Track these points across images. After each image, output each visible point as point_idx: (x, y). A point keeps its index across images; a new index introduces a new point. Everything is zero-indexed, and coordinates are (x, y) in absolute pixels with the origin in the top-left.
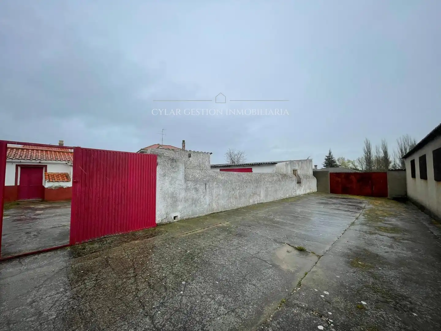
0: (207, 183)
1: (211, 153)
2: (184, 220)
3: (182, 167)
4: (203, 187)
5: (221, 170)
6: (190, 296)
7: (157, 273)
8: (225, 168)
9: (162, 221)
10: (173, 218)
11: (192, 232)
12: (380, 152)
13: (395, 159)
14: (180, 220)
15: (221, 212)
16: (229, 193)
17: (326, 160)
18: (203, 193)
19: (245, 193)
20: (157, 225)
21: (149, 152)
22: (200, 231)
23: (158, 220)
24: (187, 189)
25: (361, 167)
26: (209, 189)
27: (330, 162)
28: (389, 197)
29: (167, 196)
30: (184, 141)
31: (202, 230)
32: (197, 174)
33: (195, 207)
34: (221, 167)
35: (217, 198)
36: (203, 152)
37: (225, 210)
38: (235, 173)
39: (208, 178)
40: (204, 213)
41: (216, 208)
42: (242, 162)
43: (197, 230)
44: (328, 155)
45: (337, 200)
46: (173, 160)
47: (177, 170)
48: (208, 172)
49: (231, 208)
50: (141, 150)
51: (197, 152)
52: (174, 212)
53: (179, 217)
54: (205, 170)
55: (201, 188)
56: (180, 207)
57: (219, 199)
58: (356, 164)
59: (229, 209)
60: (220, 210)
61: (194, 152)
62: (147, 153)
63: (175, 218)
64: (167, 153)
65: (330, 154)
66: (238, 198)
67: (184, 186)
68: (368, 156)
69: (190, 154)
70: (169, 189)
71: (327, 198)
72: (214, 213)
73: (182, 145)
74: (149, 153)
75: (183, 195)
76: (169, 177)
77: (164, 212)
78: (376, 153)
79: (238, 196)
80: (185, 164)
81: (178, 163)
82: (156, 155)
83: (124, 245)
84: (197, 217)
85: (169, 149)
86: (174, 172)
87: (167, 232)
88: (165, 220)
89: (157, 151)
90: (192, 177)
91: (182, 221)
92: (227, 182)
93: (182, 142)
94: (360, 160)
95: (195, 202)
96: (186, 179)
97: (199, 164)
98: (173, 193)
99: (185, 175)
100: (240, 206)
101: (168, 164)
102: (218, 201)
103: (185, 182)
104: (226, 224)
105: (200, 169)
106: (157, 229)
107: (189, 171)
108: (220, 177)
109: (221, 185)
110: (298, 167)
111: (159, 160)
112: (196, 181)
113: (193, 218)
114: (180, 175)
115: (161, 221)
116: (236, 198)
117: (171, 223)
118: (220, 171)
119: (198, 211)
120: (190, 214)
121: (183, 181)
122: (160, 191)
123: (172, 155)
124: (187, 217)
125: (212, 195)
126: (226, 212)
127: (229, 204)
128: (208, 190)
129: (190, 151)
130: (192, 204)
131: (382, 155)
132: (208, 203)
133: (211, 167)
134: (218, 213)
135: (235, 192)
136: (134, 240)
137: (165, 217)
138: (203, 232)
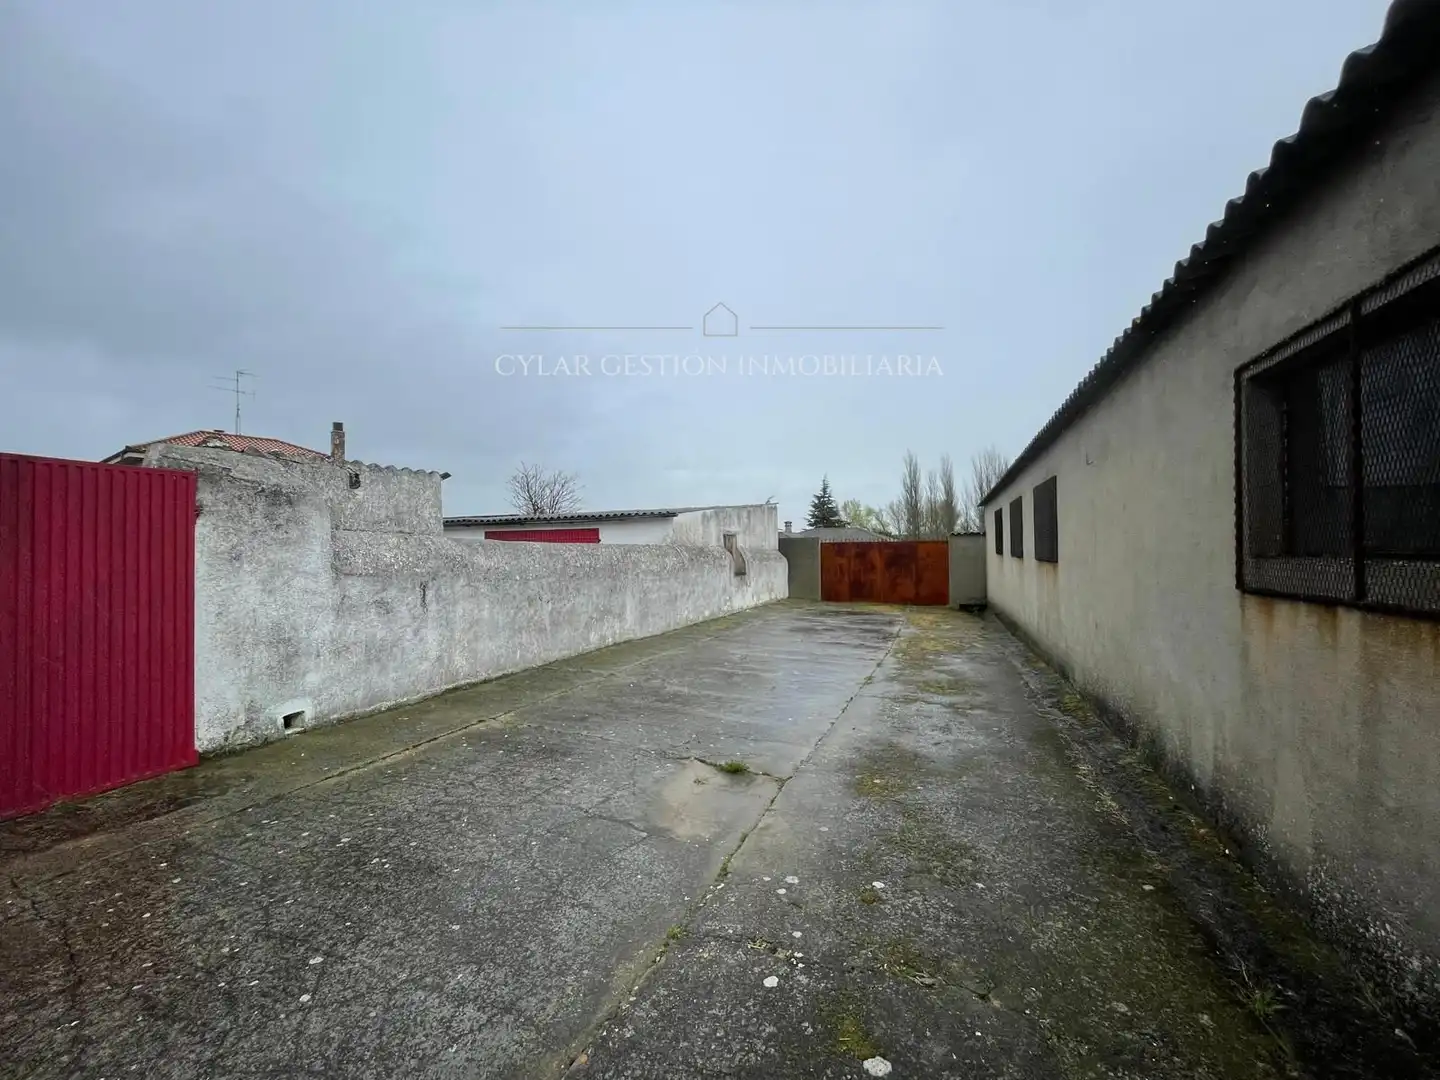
0: (430, 584)
1: (446, 476)
2: (333, 725)
3: (319, 526)
4: (413, 598)
5: (488, 535)
6: (346, 1002)
7: (192, 949)
8: (502, 529)
9: (226, 739)
10: (281, 721)
11: (365, 766)
12: (936, 488)
13: (967, 510)
14: (314, 728)
15: (485, 682)
16: (516, 614)
17: (815, 506)
18: (414, 618)
19: (572, 612)
20: (204, 758)
21: (152, 459)
22: (400, 757)
23: (206, 735)
24: (343, 609)
25: (897, 529)
26: (438, 603)
27: (824, 514)
28: (951, 605)
29: (249, 638)
30: (338, 427)
31: (407, 752)
32: (390, 550)
33: (380, 672)
34: (488, 524)
35: (471, 635)
36: (415, 470)
37: (500, 674)
38: (538, 545)
39: (432, 563)
40: (418, 693)
41: (464, 667)
42: (566, 508)
43: (385, 755)
44: (820, 493)
45: (837, 619)
46: (276, 497)
47: (294, 534)
48: (433, 543)
49: (522, 666)
50: (125, 452)
51: (387, 468)
52: (283, 699)
53: (309, 715)
54: (422, 533)
55: (405, 603)
56: (313, 679)
57: (476, 638)
58: (887, 519)
59: (515, 670)
60: (483, 676)
61: (375, 468)
62: (144, 464)
63: (288, 721)
64: (245, 468)
65: (824, 490)
66: (549, 628)
67: (331, 598)
68: (912, 497)
69: (357, 476)
70: (261, 611)
71: (816, 615)
72: (456, 689)
73: (333, 439)
74: (154, 464)
75: (324, 628)
76: (259, 562)
77: (234, 706)
78: (929, 493)
79: (547, 622)
80: (334, 513)
81: (303, 509)
82: (191, 473)
83: (18, 863)
84: (389, 709)
85: (257, 453)
86: (285, 543)
87: (249, 778)
88: (242, 734)
89: (196, 458)
90: (365, 563)
91: (323, 728)
92: (507, 576)
93: (331, 429)
94: (895, 507)
95: (376, 654)
96: (340, 568)
97: (397, 514)
98: (277, 627)
99: (336, 555)
100: (556, 655)
101: (251, 511)
102: (474, 645)
103: (336, 580)
104: (501, 720)
105: (401, 532)
106: (200, 775)
107: (352, 538)
108: (481, 560)
109: (484, 589)
110: (739, 523)
111: (204, 496)
112: (382, 575)
113: (371, 715)
114: (315, 555)
115: (222, 740)
116: (542, 630)
117: (272, 743)
118: (486, 538)
119: (391, 686)
120: (359, 703)
121: (326, 578)
122: (213, 619)
123: (274, 476)
124: (346, 714)
125: (448, 623)
126: (504, 681)
127: (515, 652)
128: (433, 607)
129: (356, 463)
130: (369, 661)
131: (941, 496)
132: (433, 654)
133: (445, 526)
134: (474, 685)
135: (536, 611)
136: (76, 835)
137: (243, 722)
138: (410, 760)
